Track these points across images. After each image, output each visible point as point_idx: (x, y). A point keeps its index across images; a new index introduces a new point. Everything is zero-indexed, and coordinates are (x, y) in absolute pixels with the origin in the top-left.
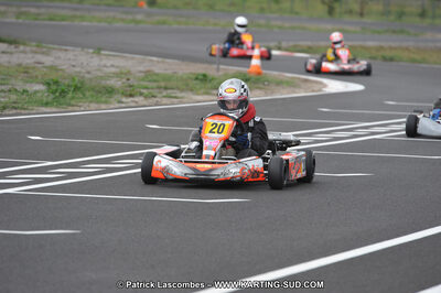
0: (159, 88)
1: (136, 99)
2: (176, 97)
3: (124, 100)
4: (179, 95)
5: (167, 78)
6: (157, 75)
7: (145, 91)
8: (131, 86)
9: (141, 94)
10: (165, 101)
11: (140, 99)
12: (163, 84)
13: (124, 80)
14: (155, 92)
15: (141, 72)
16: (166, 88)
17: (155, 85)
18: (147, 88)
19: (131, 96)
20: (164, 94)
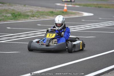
0: (40, 15)
1: (34, 18)
2: (45, 17)
3: (32, 18)
4: (46, 17)
5: (43, 12)
6: (40, 11)
7: (37, 16)
8: (33, 14)
9: (36, 17)
10: (42, 18)
11: (36, 18)
12: (41, 14)
13: (32, 13)
14: (39, 16)
15: (36, 11)
16: (42, 15)
17: (39, 14)
18: (37, 15)
19: (33, 17)
20: (42, 16)
